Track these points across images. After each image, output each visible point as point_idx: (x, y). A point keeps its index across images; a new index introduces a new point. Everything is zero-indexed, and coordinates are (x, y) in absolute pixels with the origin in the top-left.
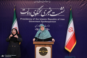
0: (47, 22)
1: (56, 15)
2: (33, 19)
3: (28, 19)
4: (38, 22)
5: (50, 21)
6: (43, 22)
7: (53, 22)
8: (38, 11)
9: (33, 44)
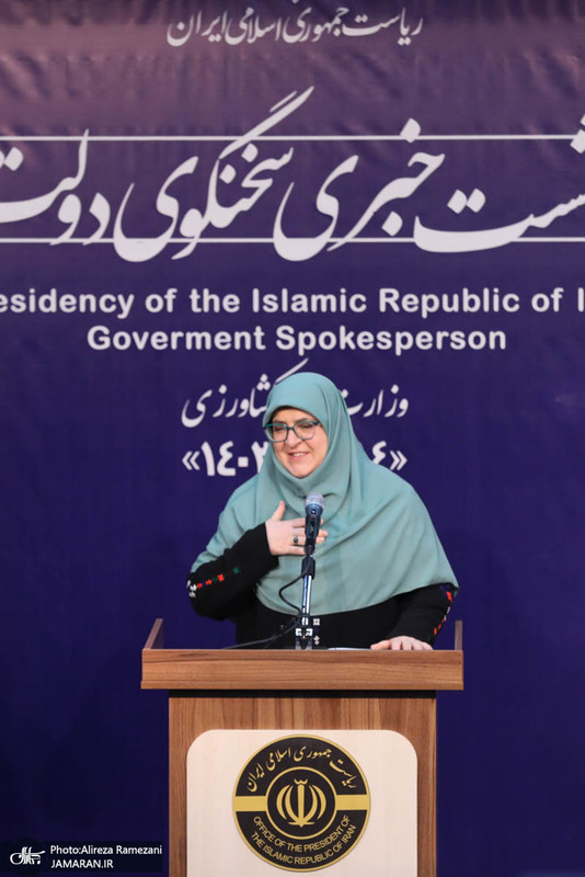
0: (365, 340)
1: (511, 234)
2: (157, 303)
3: (67, 303)
4: (222, 340)
5: (413, 323)
6: (306, 342)
7: (458, 340)
8: (229, 174)
9: (146, 684)
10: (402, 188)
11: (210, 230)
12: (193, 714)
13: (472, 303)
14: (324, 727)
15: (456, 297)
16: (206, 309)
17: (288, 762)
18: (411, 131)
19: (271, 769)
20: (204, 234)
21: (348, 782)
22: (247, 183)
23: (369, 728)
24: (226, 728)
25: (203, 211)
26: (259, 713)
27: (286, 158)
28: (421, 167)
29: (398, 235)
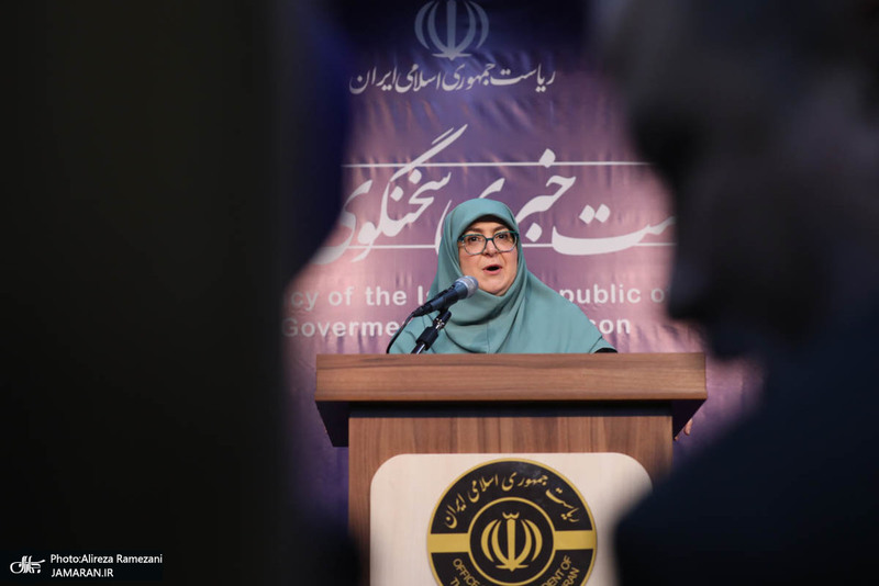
1: (632, 240)
8: (398, 194)
10: (540, 204)
11: (382, 239)
12: (378, 437)
13: (601, 296)
14: (538, 450)
15: (588, 292)
16: (379, 303)
17: (494, 492)
18: (548, 159)
19: (474, 500)
20: (377, 242)
21: (569, 515)
22: (413, 200)
23: (592, 451)
24: (418, 452)
25: (376, 224)
26: (459, 434)
27: (445, 181)
28: (556, 187)
29: (539, 242)
